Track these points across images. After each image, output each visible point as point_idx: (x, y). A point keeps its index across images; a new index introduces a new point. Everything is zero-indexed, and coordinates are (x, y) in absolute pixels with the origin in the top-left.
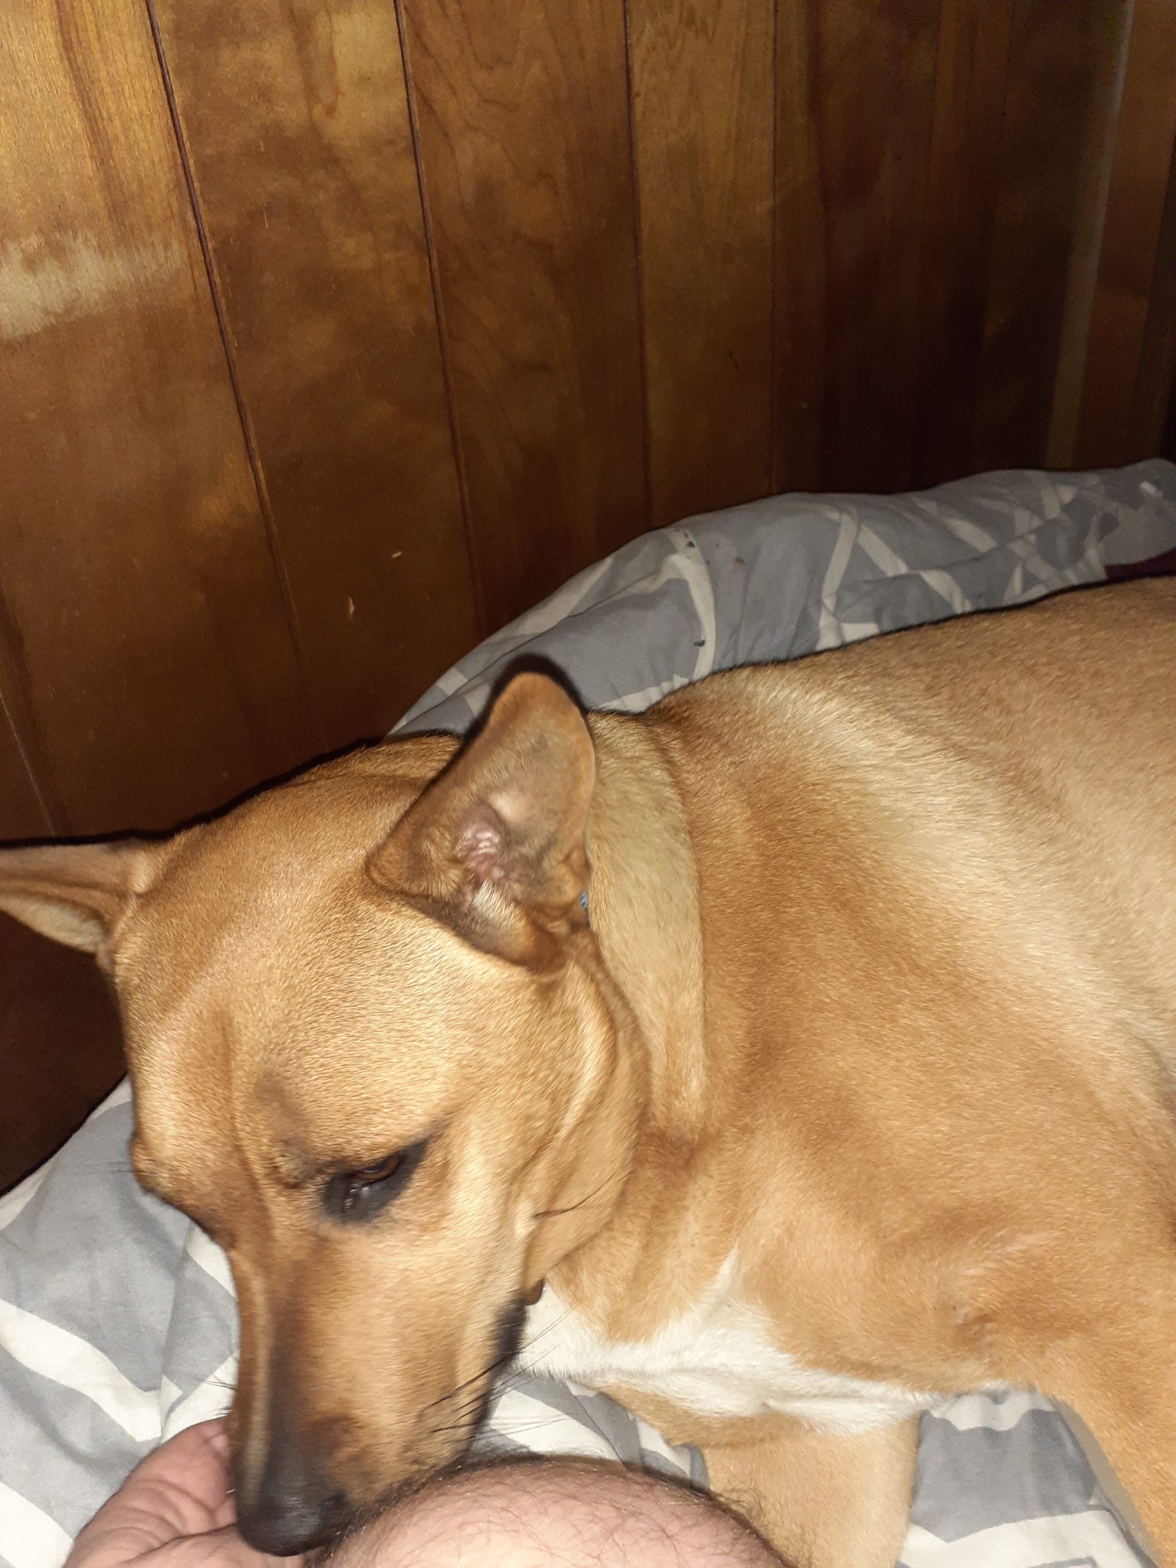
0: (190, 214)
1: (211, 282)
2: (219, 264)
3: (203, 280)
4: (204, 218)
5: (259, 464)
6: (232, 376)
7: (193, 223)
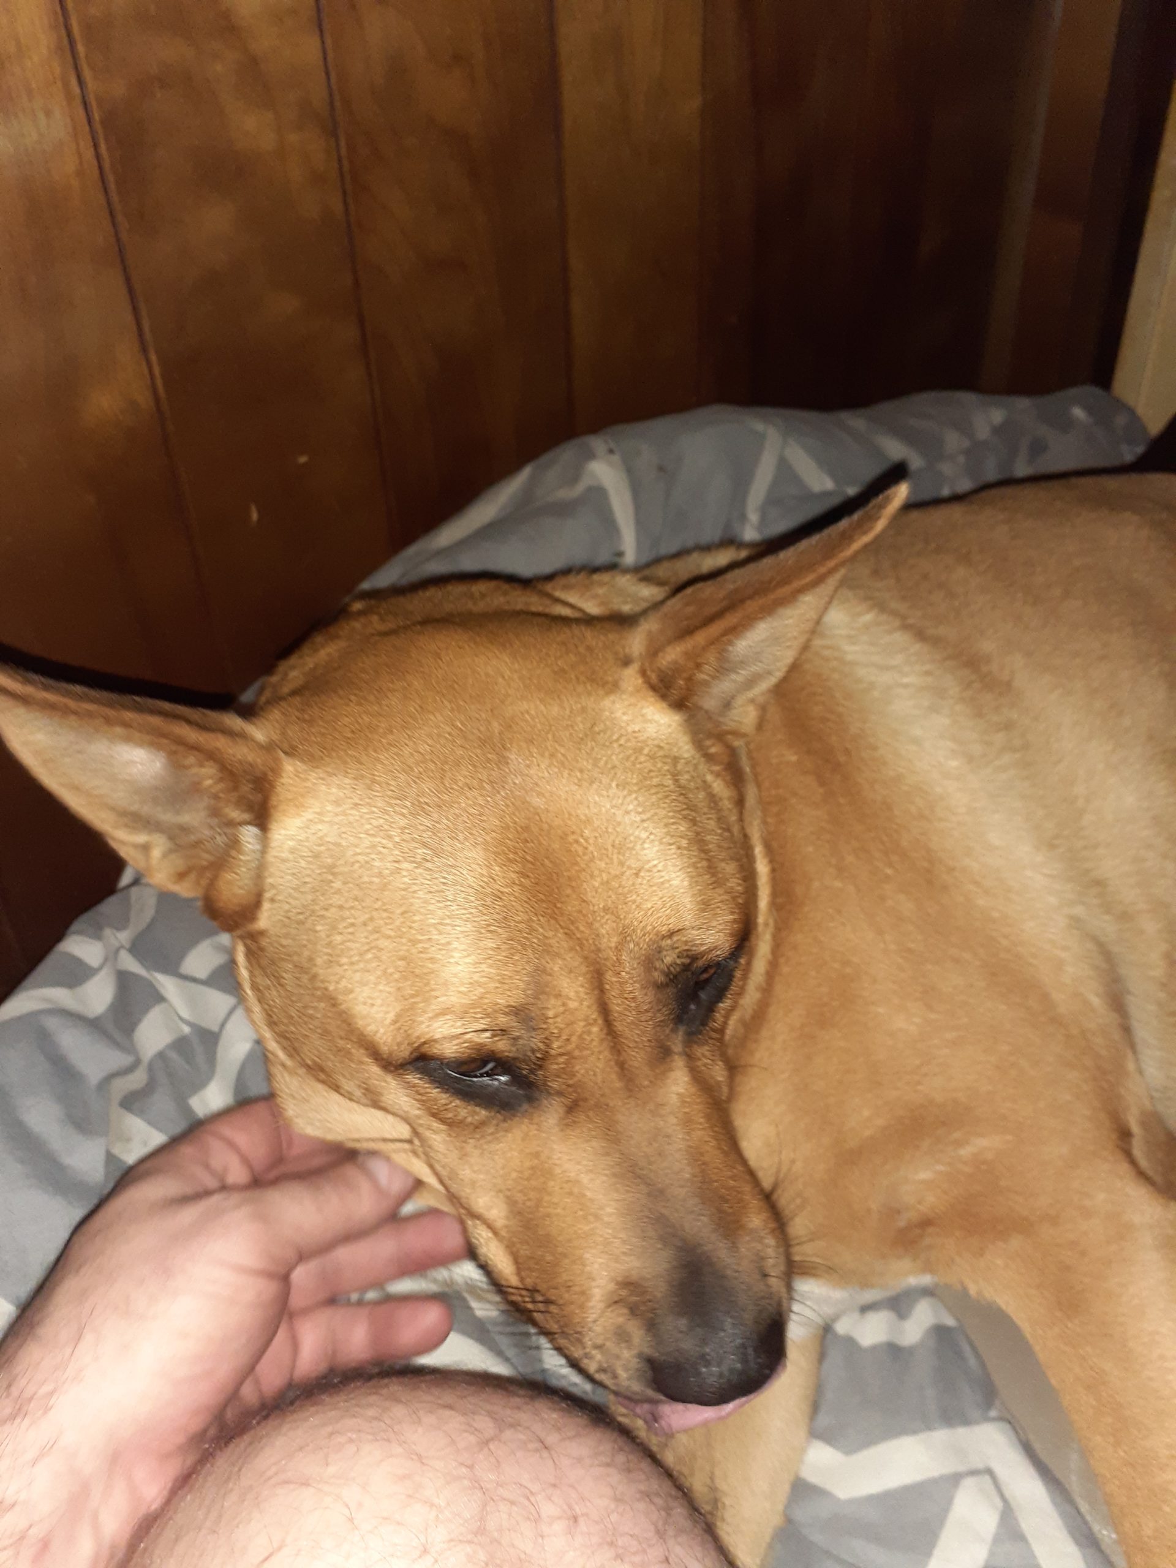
0: (74, 81)
1: (98, 156)
2: (106, 139)
3: (89, 154)
4: (90, 85)
5: (154, 358)
6: (123, 261)
7: (76, 90)
